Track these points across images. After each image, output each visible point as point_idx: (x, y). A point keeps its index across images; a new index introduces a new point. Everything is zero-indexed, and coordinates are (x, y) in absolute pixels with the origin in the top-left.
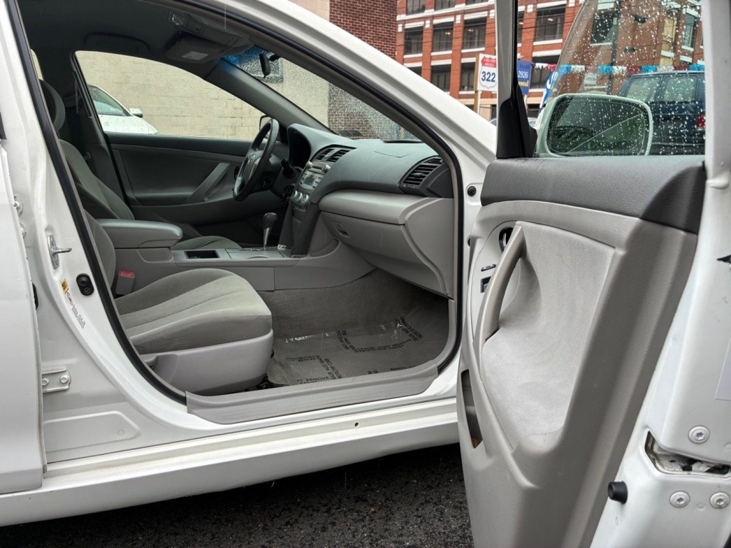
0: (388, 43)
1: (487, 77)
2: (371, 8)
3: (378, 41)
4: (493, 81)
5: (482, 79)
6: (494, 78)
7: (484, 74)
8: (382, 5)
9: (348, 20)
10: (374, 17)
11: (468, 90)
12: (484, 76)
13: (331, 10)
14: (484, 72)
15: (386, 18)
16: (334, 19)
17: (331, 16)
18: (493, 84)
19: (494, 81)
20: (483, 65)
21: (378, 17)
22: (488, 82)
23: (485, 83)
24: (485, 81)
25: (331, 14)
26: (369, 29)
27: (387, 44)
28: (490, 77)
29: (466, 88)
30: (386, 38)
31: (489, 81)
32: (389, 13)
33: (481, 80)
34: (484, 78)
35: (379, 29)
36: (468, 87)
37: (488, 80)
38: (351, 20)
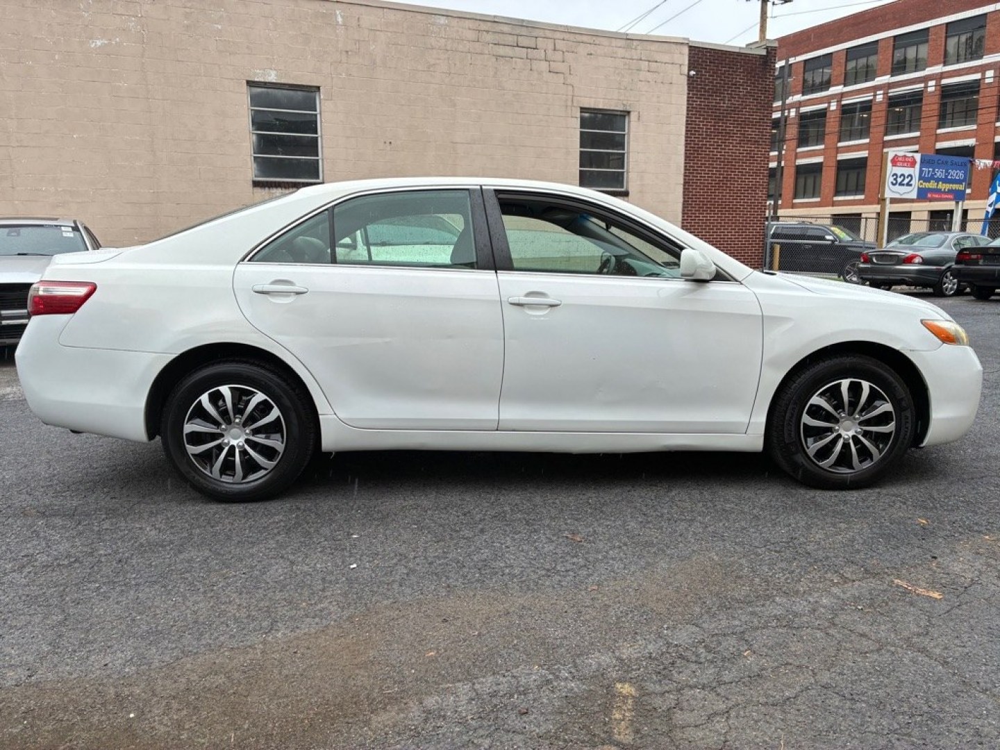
0: (760, 146)
1: (899, 180)
2: (738, 108)
3: (746, 146)
4: (908, 184)
5: (892, 183)
6: (910, 181)
7: (895, 177)
8: (753, 103)
9: (709, 124)
10: (742, 118)
12: (895, 179)
13: (688, 114)
14: (895, 174)
15: (758, 118)
16: (692, 124)
17: (687, 121)
18: (909, 188)
19: (911, 185)
20: (893, 166)
21: (747, 117)
22: (902, 187)
23: (897, 188)
24: (897, 185)
25: (688, 119)
26: (735, 132)
27: (758, 148)
28: (903, 180)
30: (757, 141)
31: (903, 185)
32: (762, 111)
33: (891, 185)
34: (894, 182)
35: (748, 131)
37: (901, 184)
38: (712, 124)
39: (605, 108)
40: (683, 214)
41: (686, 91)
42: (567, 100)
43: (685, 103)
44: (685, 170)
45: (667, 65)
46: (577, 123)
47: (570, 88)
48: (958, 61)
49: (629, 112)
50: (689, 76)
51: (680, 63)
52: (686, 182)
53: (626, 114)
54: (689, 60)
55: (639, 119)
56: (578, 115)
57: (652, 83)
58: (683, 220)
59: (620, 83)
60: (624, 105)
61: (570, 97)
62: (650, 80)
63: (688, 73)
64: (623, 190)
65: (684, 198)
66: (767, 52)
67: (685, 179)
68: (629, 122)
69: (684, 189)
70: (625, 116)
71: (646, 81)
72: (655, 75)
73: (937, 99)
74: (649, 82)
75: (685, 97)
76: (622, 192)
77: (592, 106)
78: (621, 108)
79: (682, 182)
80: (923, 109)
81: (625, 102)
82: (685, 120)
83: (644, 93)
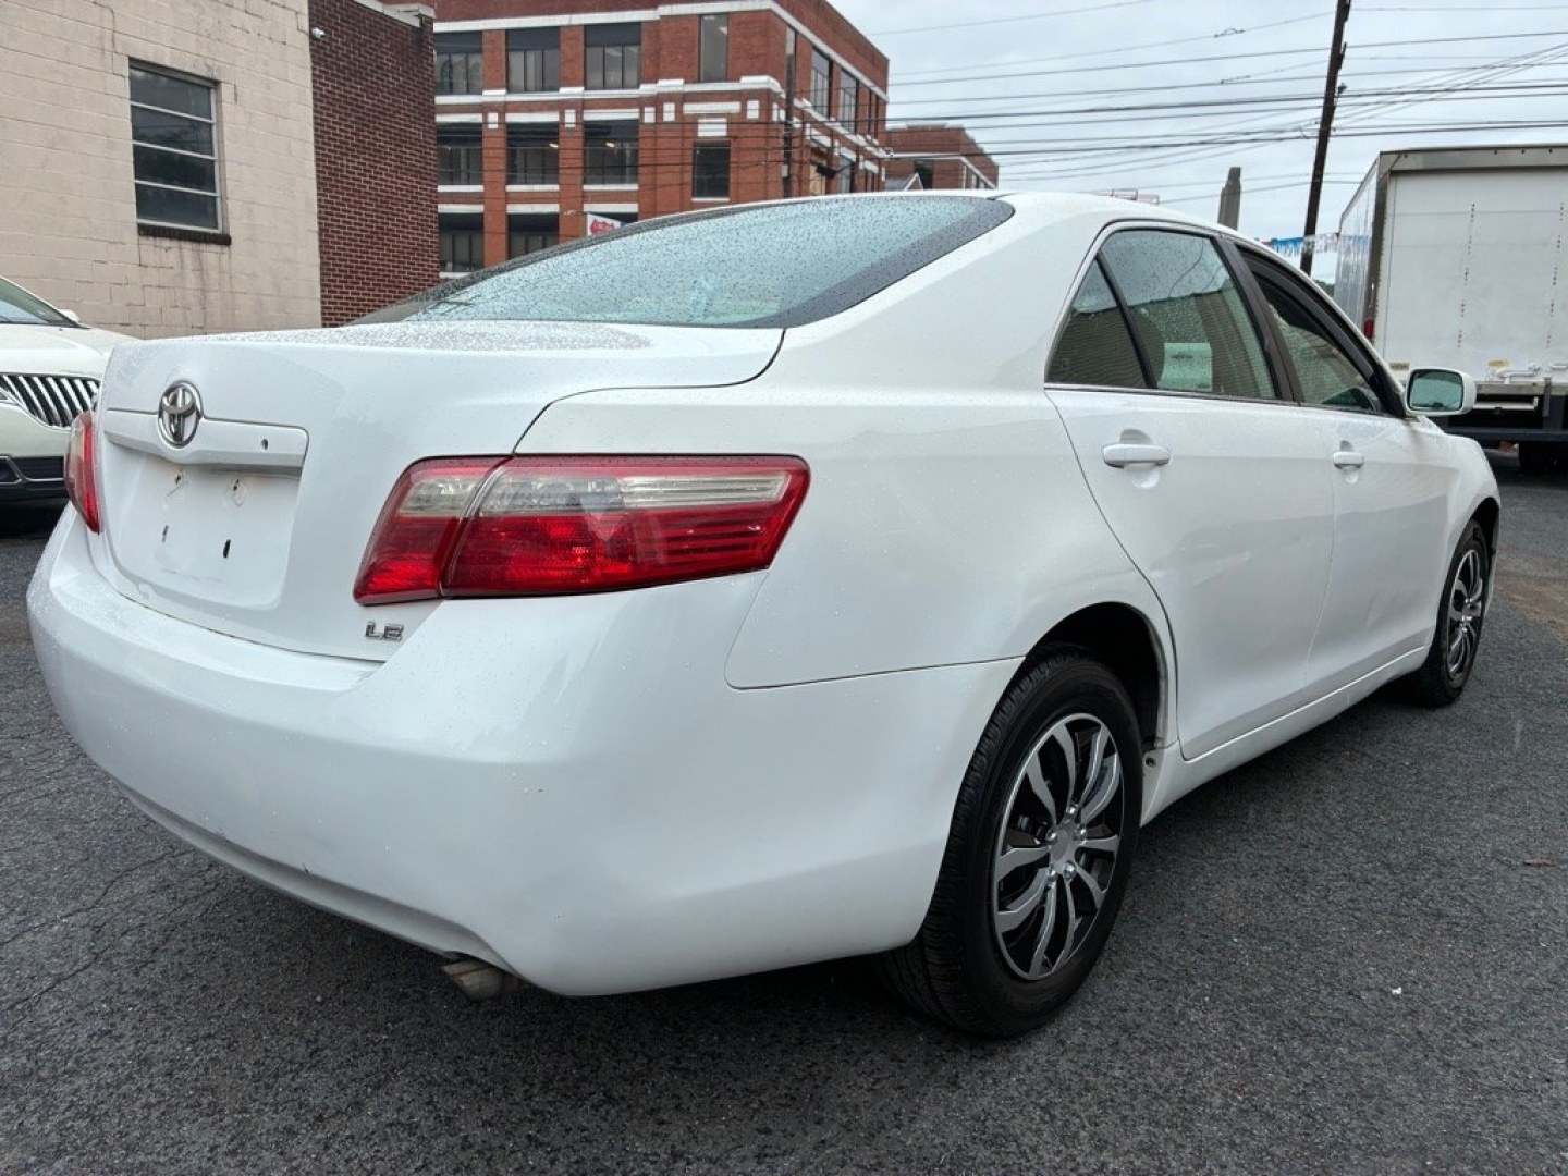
0: (424, 182)
2: (389, 109)
3: (405, 177)
8: (409, 106)
9: (350, 130)
10: (395, 128)
11: (454, 270)
13: (315, 105)
15: (418, 132)
16: (323, 125)
17: (315, 118)
21: (402, 128)
25: (317, 114)
26: (387, 151)
27: (422, 184)
29: (449, 265)
30: (419, 173)
32: (422, 122)
35: (406, 153)
36: (454, 263)
38: (354, 130)
39: (175, 66)
40: (323, 285)
41: (309, 64)
42: (101, 38)
43: (310, 84)
44: (319, 206)
45: (274, 6)
46: (124, 88)
47: (107, 13)
48: (526, 90)
49: (216, 83)
50: (312, 38)
51: (297, 9)
52: (323, 231)
53: (209, 84)
54: (310, 8)
55: (236, 100)
56: (126, 71)
57: (254, 35)
58: (323, 296)
59: (199, 24)
60: (208, 66)
61: (108, 33)
62: (249, 29)
63: (310, 32)
64: (216, 231)
65: (322, 258)
66: (422, 24)
67: (320, 224)
68: (219, 102)
69: (321, 241)
70: (209, 89)
71: (243, 29)
72: (256, 21)
73: (501, 143)
74: (248, 32)
75: (309, 73)
76: (215, 235)
77: (151, 58)
78: (203, 72)
79: (316, 228)
80: (485, 152)
81: (210, 62)
82: (311, 118)
83: (241, 51)
